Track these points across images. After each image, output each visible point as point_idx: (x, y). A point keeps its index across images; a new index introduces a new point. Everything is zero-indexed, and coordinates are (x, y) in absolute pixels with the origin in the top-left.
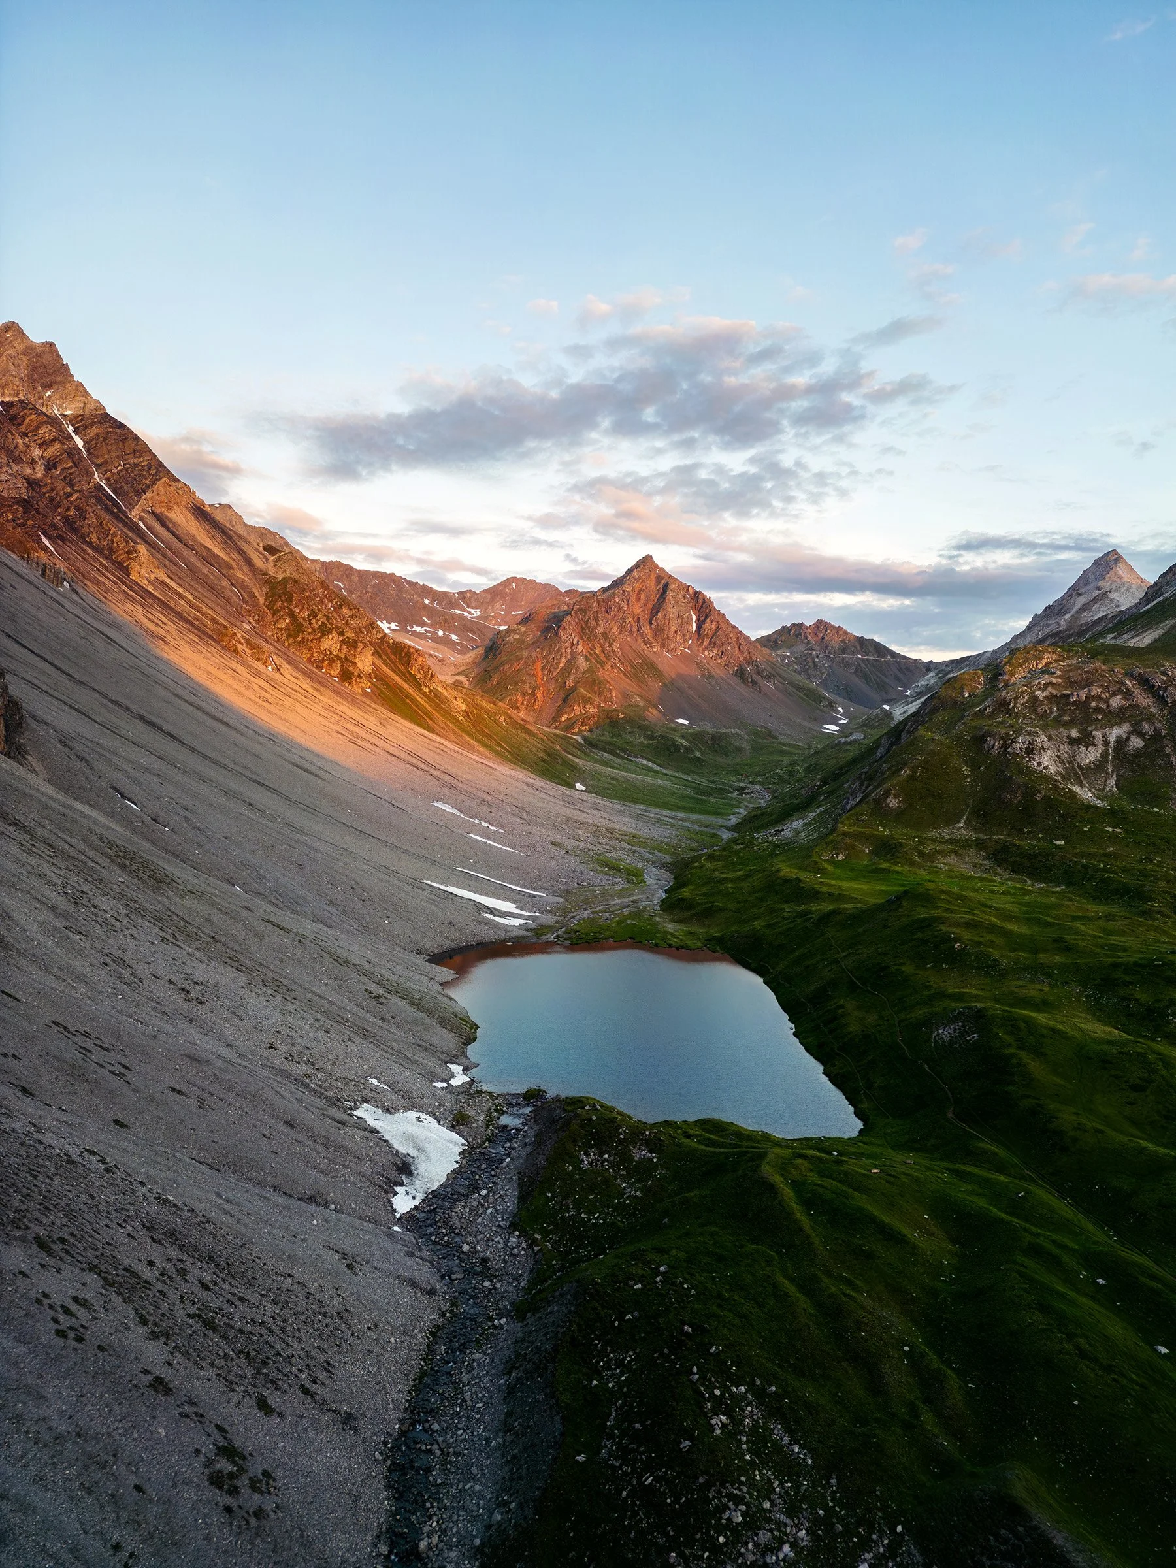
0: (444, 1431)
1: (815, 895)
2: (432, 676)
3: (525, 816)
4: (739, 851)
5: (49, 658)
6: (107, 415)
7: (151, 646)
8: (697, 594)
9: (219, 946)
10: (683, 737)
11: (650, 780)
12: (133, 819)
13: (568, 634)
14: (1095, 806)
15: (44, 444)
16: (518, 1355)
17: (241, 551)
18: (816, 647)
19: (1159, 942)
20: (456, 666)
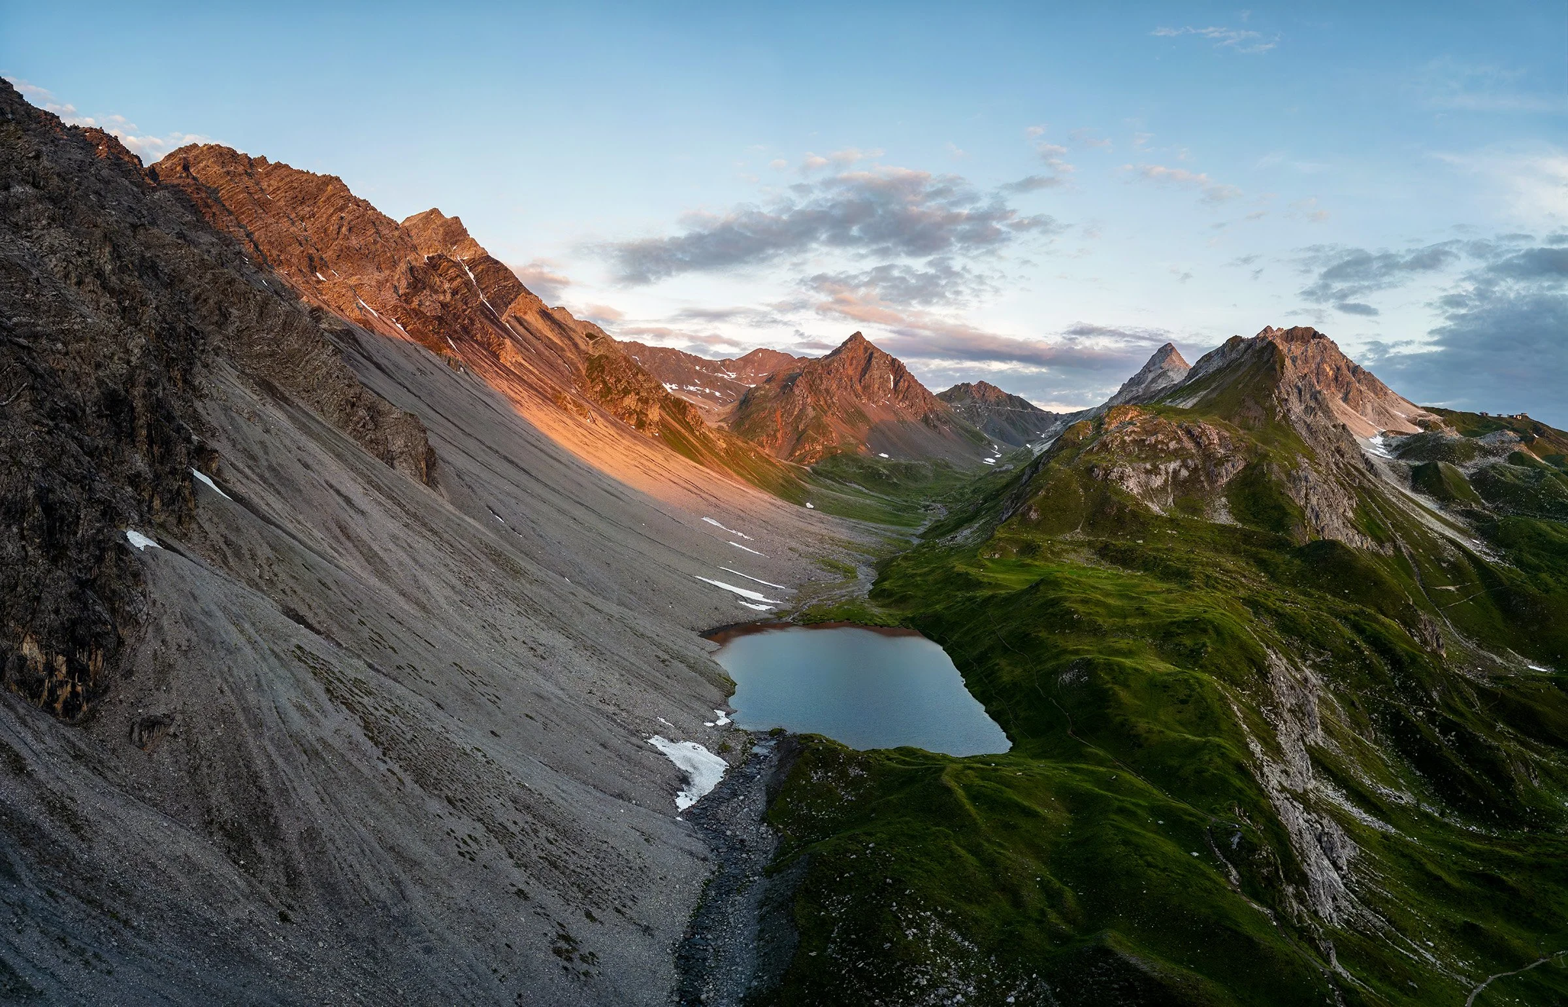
0: (716, 939)
1: (979, 585)
2: (702, 423)
3: (769, 528)
4: (925, 553)
5: (451, 419)
6: (488, 256)
7: (512, 408)
8: (894, 360)
9: (555, 620)
10: (884, 467)
11: (861, 500)
12: (500, 528)
13: (800, 390)
14: (1161, 516)
15: (451, 280)
16: (767, 898)
17: (570, 339)
18: (979, 401)
19: (1197, 605)
20: (718, 415)
